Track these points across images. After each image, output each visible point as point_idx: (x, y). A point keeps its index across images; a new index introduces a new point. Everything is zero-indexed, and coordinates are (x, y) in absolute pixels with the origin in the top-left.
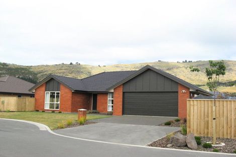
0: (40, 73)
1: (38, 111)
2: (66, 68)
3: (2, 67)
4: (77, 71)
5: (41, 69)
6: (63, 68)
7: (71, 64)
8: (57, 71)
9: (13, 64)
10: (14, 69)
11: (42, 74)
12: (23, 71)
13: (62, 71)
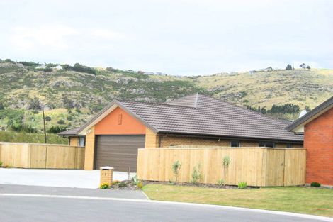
0: (218, 91)
1: (316, 185)
2: (278, 78)
3: (136, 80)
4: (305, 85)
5: (220, 83)
6: (270, 79)
7: (289, 68)
8: (258, 86)
9: (160, 74)
10: (161, 85)
11: (222, 93)
12: (181, 89)
13: (268, 85)
